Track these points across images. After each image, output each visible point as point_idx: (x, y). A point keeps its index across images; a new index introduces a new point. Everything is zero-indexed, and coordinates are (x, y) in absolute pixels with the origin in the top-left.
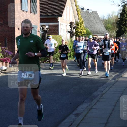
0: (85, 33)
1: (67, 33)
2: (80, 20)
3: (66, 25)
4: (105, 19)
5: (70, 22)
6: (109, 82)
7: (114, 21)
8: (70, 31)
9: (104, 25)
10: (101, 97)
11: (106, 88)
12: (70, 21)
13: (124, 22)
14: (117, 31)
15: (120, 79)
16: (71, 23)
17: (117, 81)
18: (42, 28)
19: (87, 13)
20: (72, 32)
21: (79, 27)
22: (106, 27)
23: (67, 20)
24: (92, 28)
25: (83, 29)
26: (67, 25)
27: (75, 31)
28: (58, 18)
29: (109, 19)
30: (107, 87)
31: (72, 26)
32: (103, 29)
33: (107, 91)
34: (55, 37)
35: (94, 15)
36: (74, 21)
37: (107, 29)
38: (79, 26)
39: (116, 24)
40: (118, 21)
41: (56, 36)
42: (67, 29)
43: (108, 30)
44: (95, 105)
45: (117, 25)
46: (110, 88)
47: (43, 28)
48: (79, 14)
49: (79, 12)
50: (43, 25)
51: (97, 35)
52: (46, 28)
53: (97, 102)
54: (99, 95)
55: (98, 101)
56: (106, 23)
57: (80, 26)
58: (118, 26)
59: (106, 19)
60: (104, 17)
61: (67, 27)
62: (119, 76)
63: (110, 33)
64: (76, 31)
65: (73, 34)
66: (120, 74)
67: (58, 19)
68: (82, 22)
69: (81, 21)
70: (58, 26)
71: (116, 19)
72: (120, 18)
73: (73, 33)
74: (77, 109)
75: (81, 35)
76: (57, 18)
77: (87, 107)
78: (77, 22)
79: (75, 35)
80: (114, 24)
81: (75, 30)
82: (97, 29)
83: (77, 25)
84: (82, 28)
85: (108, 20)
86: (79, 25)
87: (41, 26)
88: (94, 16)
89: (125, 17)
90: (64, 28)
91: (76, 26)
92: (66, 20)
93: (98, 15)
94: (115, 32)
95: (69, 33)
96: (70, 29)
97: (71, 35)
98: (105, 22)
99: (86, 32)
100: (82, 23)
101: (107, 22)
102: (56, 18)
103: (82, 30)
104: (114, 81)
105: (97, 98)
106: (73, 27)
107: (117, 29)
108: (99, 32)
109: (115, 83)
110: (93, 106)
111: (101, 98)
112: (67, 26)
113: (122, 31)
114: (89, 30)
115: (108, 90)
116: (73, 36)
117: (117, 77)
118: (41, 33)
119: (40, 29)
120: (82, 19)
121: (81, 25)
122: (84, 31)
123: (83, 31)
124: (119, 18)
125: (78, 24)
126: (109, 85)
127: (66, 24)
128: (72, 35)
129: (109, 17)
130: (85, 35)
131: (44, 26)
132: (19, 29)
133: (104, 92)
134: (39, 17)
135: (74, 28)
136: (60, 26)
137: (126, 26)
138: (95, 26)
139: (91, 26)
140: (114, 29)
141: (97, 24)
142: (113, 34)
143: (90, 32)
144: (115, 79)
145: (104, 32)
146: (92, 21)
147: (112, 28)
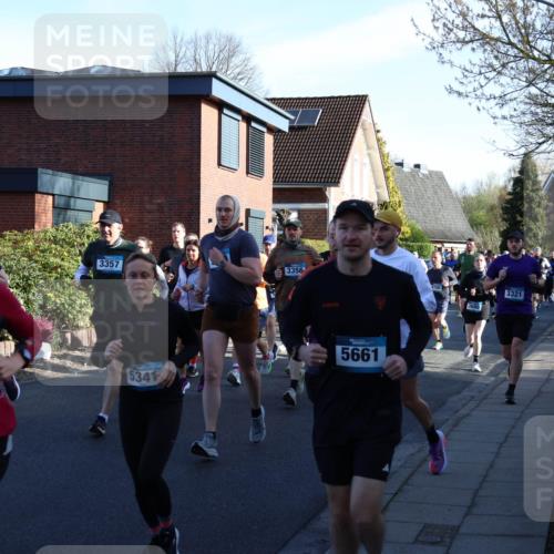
0: (407, 236)
2: (393, 196)
4: (467, 196)
6: (480, 380)
7: (495, 201)
9: (464, 212)
10: (455, 425)
11: (470, 400)
14: (504, 231)
18: (279, 217)
19: (414, 176)
22: (469, 220)
24: (427, 221)
28: (328, 188)
29: (479, 195)
30: (473, 397)
32: (460, 224)
33: (473, 410)
35: (435, 182)
36: (374, 199)
37: (474, 224)
39: (501, 211)
40: (508, 202)
43: (477, 229)
45: (504, 214)
47: (281, 219)
48: (391, 179)
49: (389, 173)
50: (283, 210)
51: (442, 242)
54: (447, 420)
56: (469, 207)
60: (464, 188)
63: (483, 236)
67: (327, 193)
68: (399, 201)
69: (397, 199)
71: (501, 196)
72: (514, 193)
76: (324, 189)
77: (412, 455)
78: (384, 203)
80: (495, 211)
82: (443, 223)
85: (477, 198)
87: (276, 212)
88: (433, 186)
89: (527, 189)
93: (447, 184)
94: (497, 234)
98: (468, 205)
99: (409, 231)
100: (400, 206)
101: (474, 204)
102: (320, 189)
104: (496, 381)
107: (504, 225)
108: (449, 234)
114: (419, 227)
118: (276, 233)
119: (274, 220)
120: (399, 192)
124: (509, 194)
125: (386, 207)
126: (480, 392)
129: (479, 190)
130: (406, 240)
131: (284, 213)
132: (210, 221)
134: (271, 187)
137: (530, 217)
138: (440, 216)
139: (424, 215)
140: (495, 225)
141: (443, 210)
142: (491, 238)
143: (423, 233)
144: (499, 374)
145: (465, 234)
146: (429, 200)
147: (487, 223)
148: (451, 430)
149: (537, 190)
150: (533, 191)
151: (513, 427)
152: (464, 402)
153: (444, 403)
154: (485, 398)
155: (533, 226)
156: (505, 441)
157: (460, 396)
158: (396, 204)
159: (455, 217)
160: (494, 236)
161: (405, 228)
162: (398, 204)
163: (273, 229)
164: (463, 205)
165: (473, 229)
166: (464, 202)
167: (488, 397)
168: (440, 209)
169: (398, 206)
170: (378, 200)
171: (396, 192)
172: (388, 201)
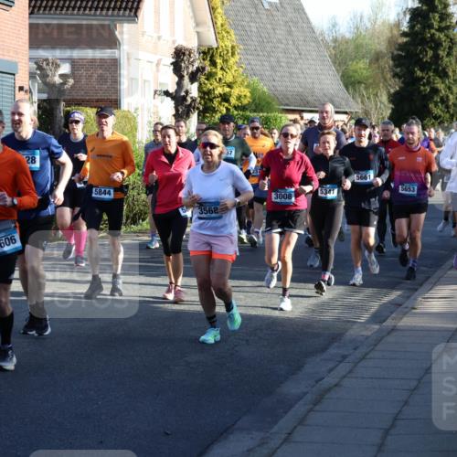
0: (245, 102)
1: (159, 98)
2: (222, 38)
3: (156, 62)
4: (340, 38)
5: (176, 49)
6: (353, 332)
7: (382, 46)
8: (172, 89)
9: (334, 63)
10: (317, 402)
11: (340, 362)
12: (174, 42)
13: (430, 53)
14: (397, 93)
15: (406, 322)
16: (180, 54)
17: (394, 329)
18: (41, 70)
20: (183, 94)
21: (216, 73)
22: (343, 76)
23: (159, 38)
24: (277, 78)
25: (235, 82)
26: (160, 60)
27: (200, 89)
28: (118, 25)
29: (358, 36)
30: (344, 357)
31: (183, 65)
32: (328, 82)
33: (344, 377)
35: (290, 15)
36: (192, 44)
37: (350, 82)
38: (219, 67)
39: (391, 62)
40: (402, 47)
42: (162, 80)
43: (355, 90)
44: (286, 440)
45: (396, 66)
46: (360, 364)
47: (44, 75)
48: (219, 10)
50: (47, 60)
51: (300, 112)
52: (62, 76)
53: (295, 427)
54: (305, 394)
55: (302, 422)
56: (343, 55)
57: (222, 69)
58: (398, 70)
59: (343, 37)
60: (334, 26)
61: (158, 71)
62: (400, 305)
63: (362, 102)
64: (204, 93)
65: (190, 105)
66: (408, 297)
67: (117, 33)
68: (233, 47)
69: (229, 44)
70: (114, 64)
71: (392, 37)
72: (411, 34)
73: (189, 100)
75: (227, 109)
76: (112, 26)
77: (248, 451)
78: (209, 49)
79: (198, 108)
80: (382, 63)
81: (196, 85)
82: (302, 80)
83: (207, 63)
84: (229, 79)
85: (355, 40)
86: (219, 61)
87: (36, 63)
88: (286, 22)
89: (431, 27)
90: (144, 78)
91: (204, 69)
92: (155, 35)
93: (308, 19)
94: (385, 98)
95: (169, 99)
96: (177, 79)
97: (177, 110)
98: (341, 52)
99: (248, 94)
100: (233, 54)
101: (350, 50)
102: (109, 26)
103: (230, 86)
104: (378, 331)
105: (299, 409)
106: (190, 71)
107: (395, 85)
108: (310, 99)
109: (383, 337)
111: (317, 408)
112: (161, 67)
113: (420, 92)
114: (264, 88)
115: (351, 372)
116: (188, 116)
117: (392, 313)
118: (36, 96)
119: (32, 76)
120: (232, 32)
121: (226, 61)
122: (240, 92)
124: (404, 34)
125: (212, 56)
126: (355, 349)
127: (159, 57)
128: (182, 106)
129: (358, 29)
130: (243, 108)
131: (48, 64)
133: (329, 380)
134: (27, 22)
135: (193, 78)
136: (129, 64)
137: (436, 72)
138: (294, 70)
139: (272, 68)
140: (381, 85)
141: (301, 61)
142: (376, 105)
143: (269, 97)
144: (384, 321)
145: (336, 99)
146: (279, 45)
147: (370, 81)
148: (311, 410)
149: (448, 28)
150: (440, 30)
151: (406, 403)
152: (331, 365)
153: (300, 368)
154: (363, 358)
155: (440, 86)
156: (393, 426)
158: (228, 51)
159: (319, 72)
160: (381, 102)
161: (242, 89)
162: (230, 51)
163: (31, 92)
164: (333, 52)
165: (347, 90)
166: (333, 48)
167: (368, 356)
168: (296, 59)
169: (230, 54)
170: (200, 45)
171: (228, 32)
172: (215, 46)
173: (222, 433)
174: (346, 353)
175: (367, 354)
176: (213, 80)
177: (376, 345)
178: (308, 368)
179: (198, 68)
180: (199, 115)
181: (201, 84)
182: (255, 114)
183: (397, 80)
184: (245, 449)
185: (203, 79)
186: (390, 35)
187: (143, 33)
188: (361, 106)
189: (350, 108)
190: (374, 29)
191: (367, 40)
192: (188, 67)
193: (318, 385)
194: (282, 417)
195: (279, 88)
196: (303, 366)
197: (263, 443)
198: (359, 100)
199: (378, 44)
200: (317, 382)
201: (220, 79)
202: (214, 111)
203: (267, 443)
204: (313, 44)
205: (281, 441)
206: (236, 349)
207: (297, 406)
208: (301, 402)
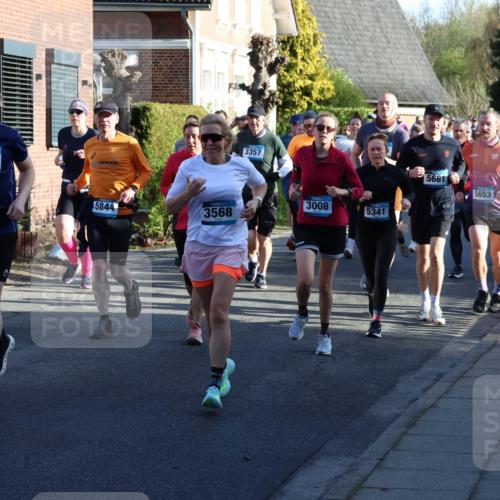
0: (328, 95)
1: (234, 92)
2: (304, 26)
3: (231, 52)
4: (432, 24)
5: (253, 38)
6: (448, 348)
7: (479, 33)
8: (249, 82)
9: (426, 52)
10: (411, 425)
11: (436, 381)
12: (250, 30)
14: (496, 85)
16: (257, 43)
17: (495, 345)
18: (106, 66)
20: (261, 87)
21: (296, 64)
22: (435, 67)
23: (234, 26)
24: (362, 70)
25: (317, 74)
26: (235, 50)
27: (279, 81)
28: (189, 12)
29: (452, 22)
30: (440, 376)
31: (260, 55)
32: (420, 72)
33: (441, 397)
34: (175, 114)
36: (270, 32)
37: (444, 73)
38: (300, 57)
39: (489, 51)
41: (175, 107)
42: (237, 72)
43: (449, 81)
44: (378, 466)
45: (496, 55)
46: (458, 383)
47: (109, 68)
50: (113, 52)
52: (128, 68)
53: (387, 453)
54: (398, 416)
55: (395, 446)
56: (436, 42)
57: (303, 59)
58: (497, 59)
59: (436, 24)
60: (426, 10)
61: (233, 62)
63: (458, 95)
64: (284, 86)
65: (268, 99)
67: (188, 21)
68: (315, 36)
69: (311, 32)
70: (186, 55)
71: (490, 23)
73: (267, 94)
74: (286, 488)
75: (309, 104)
76: (183, 14)
77: (337, 478)
78: (289, 38)
79: (277, 103)
80: (479, 51)
81: (275, 77)
82: (389, 71)
83: (287, 53)
84: (311, 70)
85: (449, 26)
86: (299, 51)
87: (101, 55)
88: (374, 8)
90: (218, 70)
91: (283, 59)
92: (230, 23)
94: (482, 90)
95: (245, 92)
96: (254, 71)
98: (434, 39)
99: (332, 87)
100: (315, 43)
101: (443, 38)
102: (179, 13)
103: (312, 78)
104: (478, 347)
105: (392, 433)
106: (268, 62)
107: (494, 77)
109: (483, 354)
110: (369, 475)
111: (411, 431)
112: (237, 58)
114: (349, 80)
115: (448, 391)
118: (101, 90)
119: (97, 70)
120: (314, 19)
121: (307, 51)
122: (324, 85)
123: (318, 84)
125: (292, 46)
126: (452, 366)
127: (233, 47)
128: (260, 101)
129: (452, 13)
130: (326, 102)
131: (113, 56)
133: (423, 402)
135: (272, 69)
136: (201, 55)
138: (382, 60)
139: (358, 58)
140: (479, 76)
141: (390, 50)
142: (473, 98)
143: (355, 90)
144: (485, 335)
145: (428, 91)
146: (365, 32)
147: (467, 72)
148: (404, 434)
152: (425, 384)
153: (391, 387)
154: (461, 377)
157: (418, 374)
158: (309, 39)
159: (410, 62)
160: (478, 95)
161: (325, 82)
162: (312, 40)
163: (95, 86)
164: (425, 40)
165: (441, 82)
166: (426, 35)
167: (467, 374)
168: (384, 48)
169: (312, 43)
170: (278, 34)
171: (310, 19)
172: (295, 34)
173: (307, 459)
174: (442, 371)
175: (465, 372)
176: (293, 72)
177: (475, 363)
178: (400, 388)
179: (277, 59)
180: (278, 110)
181: (279, 76)
182: (340, 109)
183: (496, 70)
184: (333, 476)
185: (282, 70)
186: (487, 21)
187: (217, 21)
188: (455, 99)
189: (444, 102)
190: (470, 14)
191: (462, 27)
192: (266, 58)
193: (412, 406)
194: (373, 441)
195: (365, 81)
196: (394, 386)
197: (352, 470)
198: (454, 93)
199: (476, 30)
200: (411, 402)
201: (301, 71)
202: (294, 105)
203: (357, 469)
204: (403, 31)
205: (371, 469)
206: (322, 366)
207: (389, 429)
208: (394, 425)
